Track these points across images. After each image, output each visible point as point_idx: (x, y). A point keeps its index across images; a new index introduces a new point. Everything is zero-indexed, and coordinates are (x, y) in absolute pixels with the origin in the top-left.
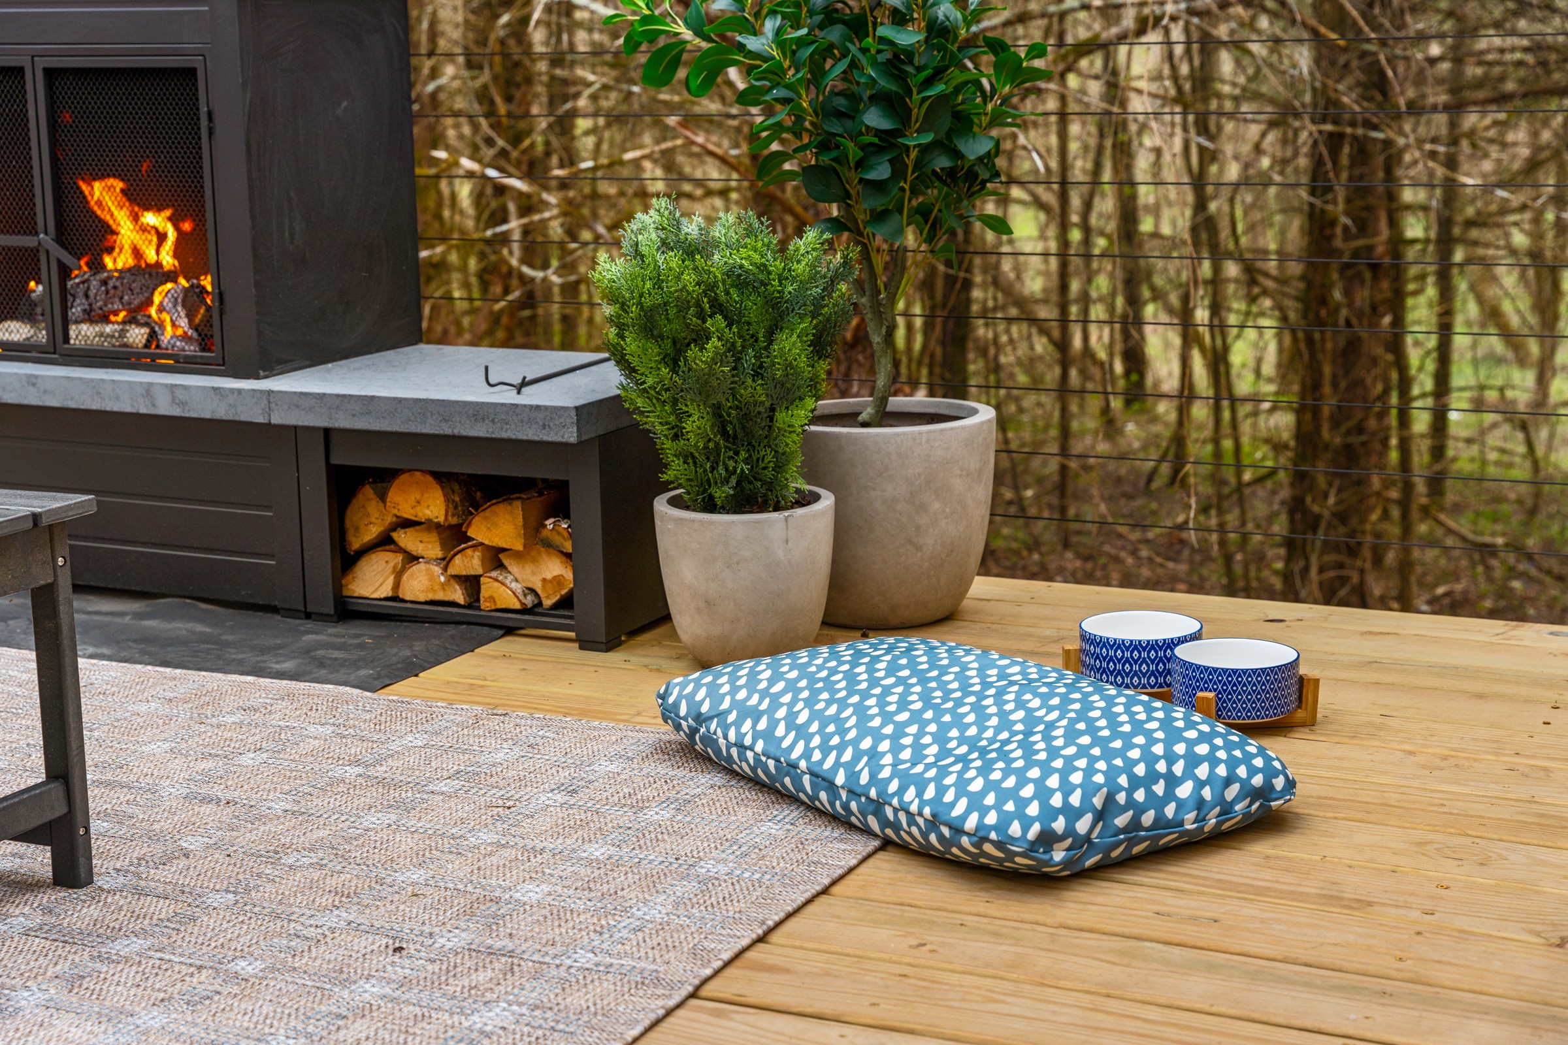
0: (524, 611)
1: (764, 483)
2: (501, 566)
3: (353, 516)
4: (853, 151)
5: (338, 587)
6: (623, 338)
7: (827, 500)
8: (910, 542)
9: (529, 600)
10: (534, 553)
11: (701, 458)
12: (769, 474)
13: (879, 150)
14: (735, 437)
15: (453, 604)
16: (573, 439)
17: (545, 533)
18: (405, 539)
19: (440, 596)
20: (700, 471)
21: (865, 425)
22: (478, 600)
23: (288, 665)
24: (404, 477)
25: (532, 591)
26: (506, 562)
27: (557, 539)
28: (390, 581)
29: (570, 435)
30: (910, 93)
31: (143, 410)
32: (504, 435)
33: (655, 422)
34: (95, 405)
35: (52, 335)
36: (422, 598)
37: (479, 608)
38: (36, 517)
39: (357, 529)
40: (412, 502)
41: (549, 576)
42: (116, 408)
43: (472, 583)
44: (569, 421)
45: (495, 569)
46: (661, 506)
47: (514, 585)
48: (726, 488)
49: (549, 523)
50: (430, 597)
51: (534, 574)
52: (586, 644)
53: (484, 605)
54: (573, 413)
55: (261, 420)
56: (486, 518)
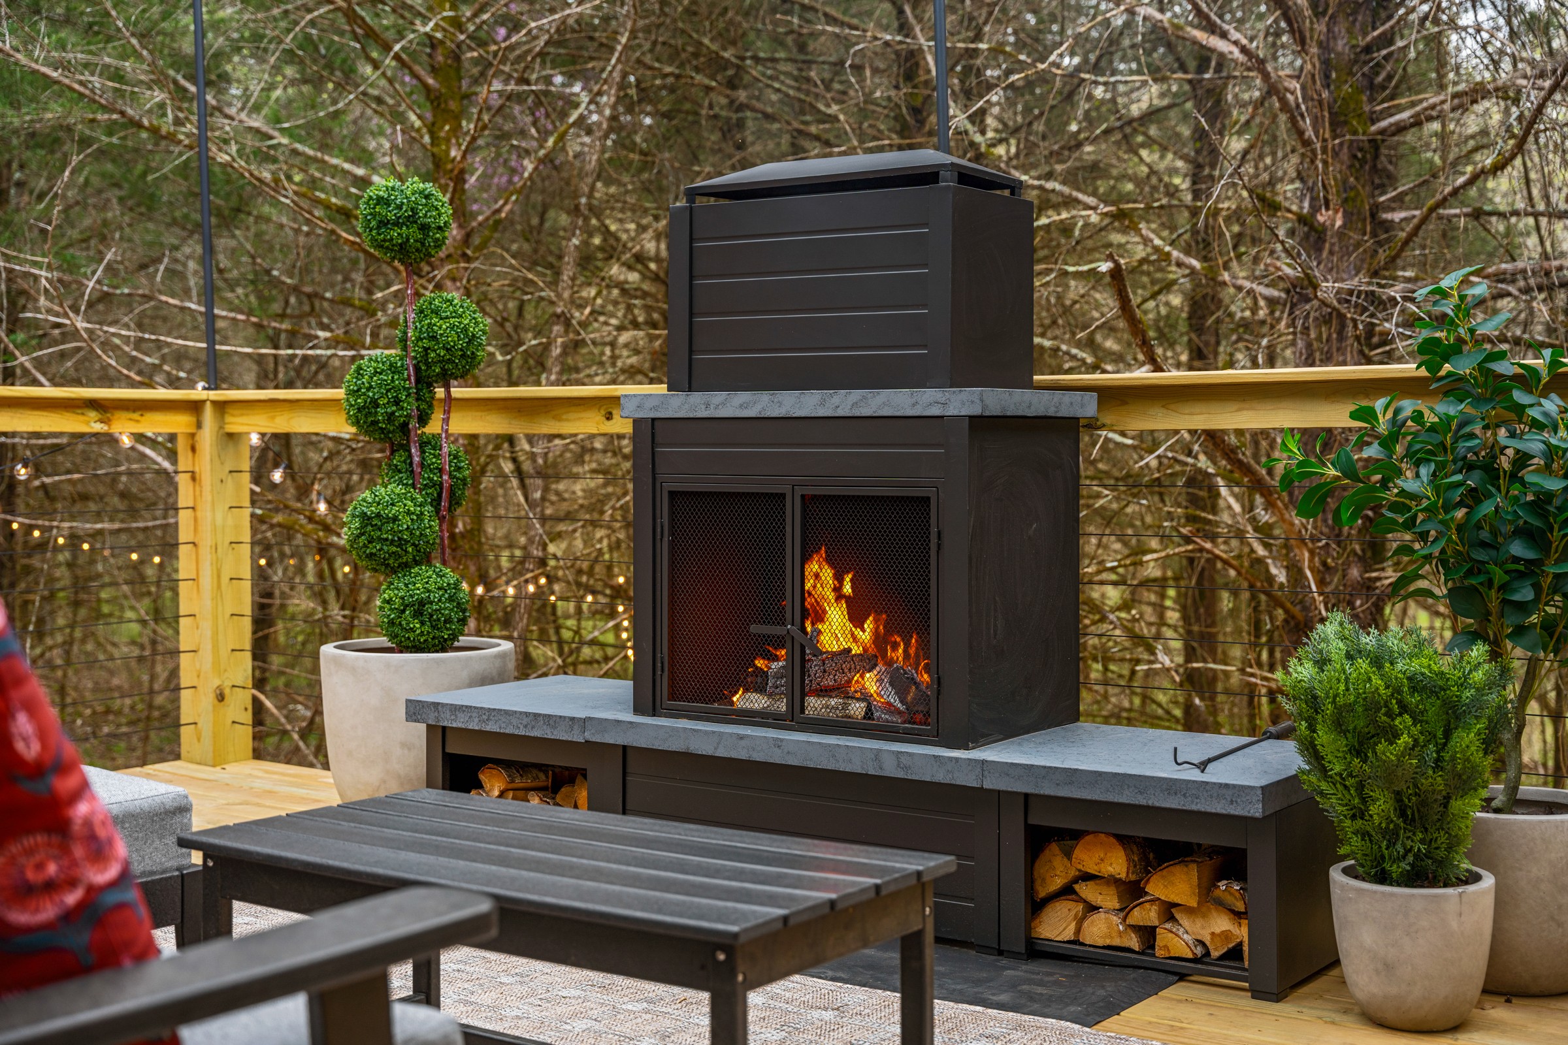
0: (1196, 960)
1: (1435, 861)
2: (1172, 918)
3: (1040, 868)
4: (1499, 576)
5: (1029, 929)
6: (1314, 731)
7: (1488, 881)
8: (1553, 918)
9: (1199, 951)
10: (1204, 909)
11: (1377, 837)
12: (1442, 853)
13: (1521, 575)
14: (1413, 820)
15: (1129, 950)
16: (1258, 815)
17: (1217, 893)
18: (1087, 891)
19: (1117, 942)
20: (1375, 847)
21: (1497, 811)
22: (1153, 947)
23: (1003, 998)
24: (1089, 838)
25: (1201, 943)
26: (1178, 916)
27: (1229, 899)
28: (1072, 926)
29: (1256, 810)
30: (1551, 530)
31: (871, 772)
32: (1194, 807)
33: (1335, 805)
34: (831, 766)
35: (791, 705)
36: (1100, 943)
37: (1154, 955)
38: (919, 874)
39: (1044, 880)
40: (1096, 859)
41: (1218, 931)
42: (848, 768)
43: (1148, 934)
44: (1255, 799)
45: (1167, 921)
46: (1336, 875)
47: (1185, 936)
48: (1402, 865)
49: (1222, 885)
50: (1108, 942)
51: (1203, 928)
52: (1258, 994)
53: (1159, 952)
54: (1259, 792)
55: (974, 785)
56: (1163, 877)
